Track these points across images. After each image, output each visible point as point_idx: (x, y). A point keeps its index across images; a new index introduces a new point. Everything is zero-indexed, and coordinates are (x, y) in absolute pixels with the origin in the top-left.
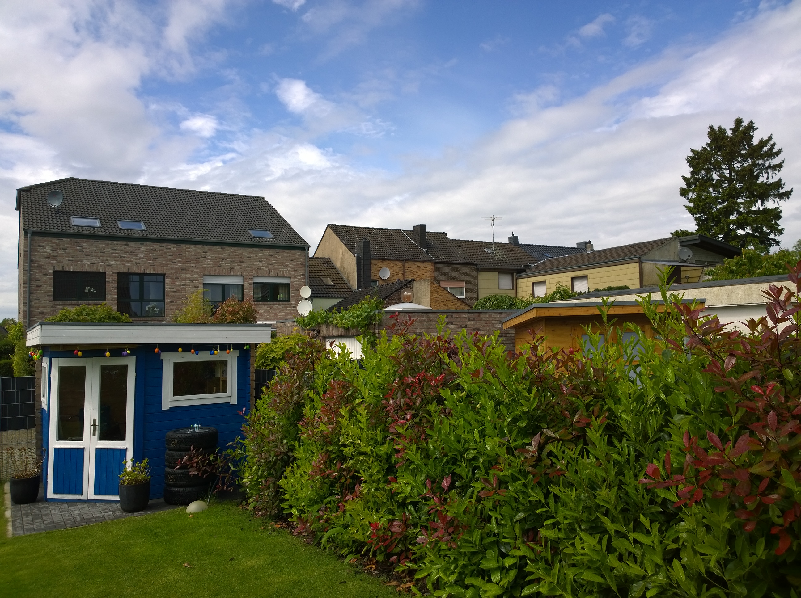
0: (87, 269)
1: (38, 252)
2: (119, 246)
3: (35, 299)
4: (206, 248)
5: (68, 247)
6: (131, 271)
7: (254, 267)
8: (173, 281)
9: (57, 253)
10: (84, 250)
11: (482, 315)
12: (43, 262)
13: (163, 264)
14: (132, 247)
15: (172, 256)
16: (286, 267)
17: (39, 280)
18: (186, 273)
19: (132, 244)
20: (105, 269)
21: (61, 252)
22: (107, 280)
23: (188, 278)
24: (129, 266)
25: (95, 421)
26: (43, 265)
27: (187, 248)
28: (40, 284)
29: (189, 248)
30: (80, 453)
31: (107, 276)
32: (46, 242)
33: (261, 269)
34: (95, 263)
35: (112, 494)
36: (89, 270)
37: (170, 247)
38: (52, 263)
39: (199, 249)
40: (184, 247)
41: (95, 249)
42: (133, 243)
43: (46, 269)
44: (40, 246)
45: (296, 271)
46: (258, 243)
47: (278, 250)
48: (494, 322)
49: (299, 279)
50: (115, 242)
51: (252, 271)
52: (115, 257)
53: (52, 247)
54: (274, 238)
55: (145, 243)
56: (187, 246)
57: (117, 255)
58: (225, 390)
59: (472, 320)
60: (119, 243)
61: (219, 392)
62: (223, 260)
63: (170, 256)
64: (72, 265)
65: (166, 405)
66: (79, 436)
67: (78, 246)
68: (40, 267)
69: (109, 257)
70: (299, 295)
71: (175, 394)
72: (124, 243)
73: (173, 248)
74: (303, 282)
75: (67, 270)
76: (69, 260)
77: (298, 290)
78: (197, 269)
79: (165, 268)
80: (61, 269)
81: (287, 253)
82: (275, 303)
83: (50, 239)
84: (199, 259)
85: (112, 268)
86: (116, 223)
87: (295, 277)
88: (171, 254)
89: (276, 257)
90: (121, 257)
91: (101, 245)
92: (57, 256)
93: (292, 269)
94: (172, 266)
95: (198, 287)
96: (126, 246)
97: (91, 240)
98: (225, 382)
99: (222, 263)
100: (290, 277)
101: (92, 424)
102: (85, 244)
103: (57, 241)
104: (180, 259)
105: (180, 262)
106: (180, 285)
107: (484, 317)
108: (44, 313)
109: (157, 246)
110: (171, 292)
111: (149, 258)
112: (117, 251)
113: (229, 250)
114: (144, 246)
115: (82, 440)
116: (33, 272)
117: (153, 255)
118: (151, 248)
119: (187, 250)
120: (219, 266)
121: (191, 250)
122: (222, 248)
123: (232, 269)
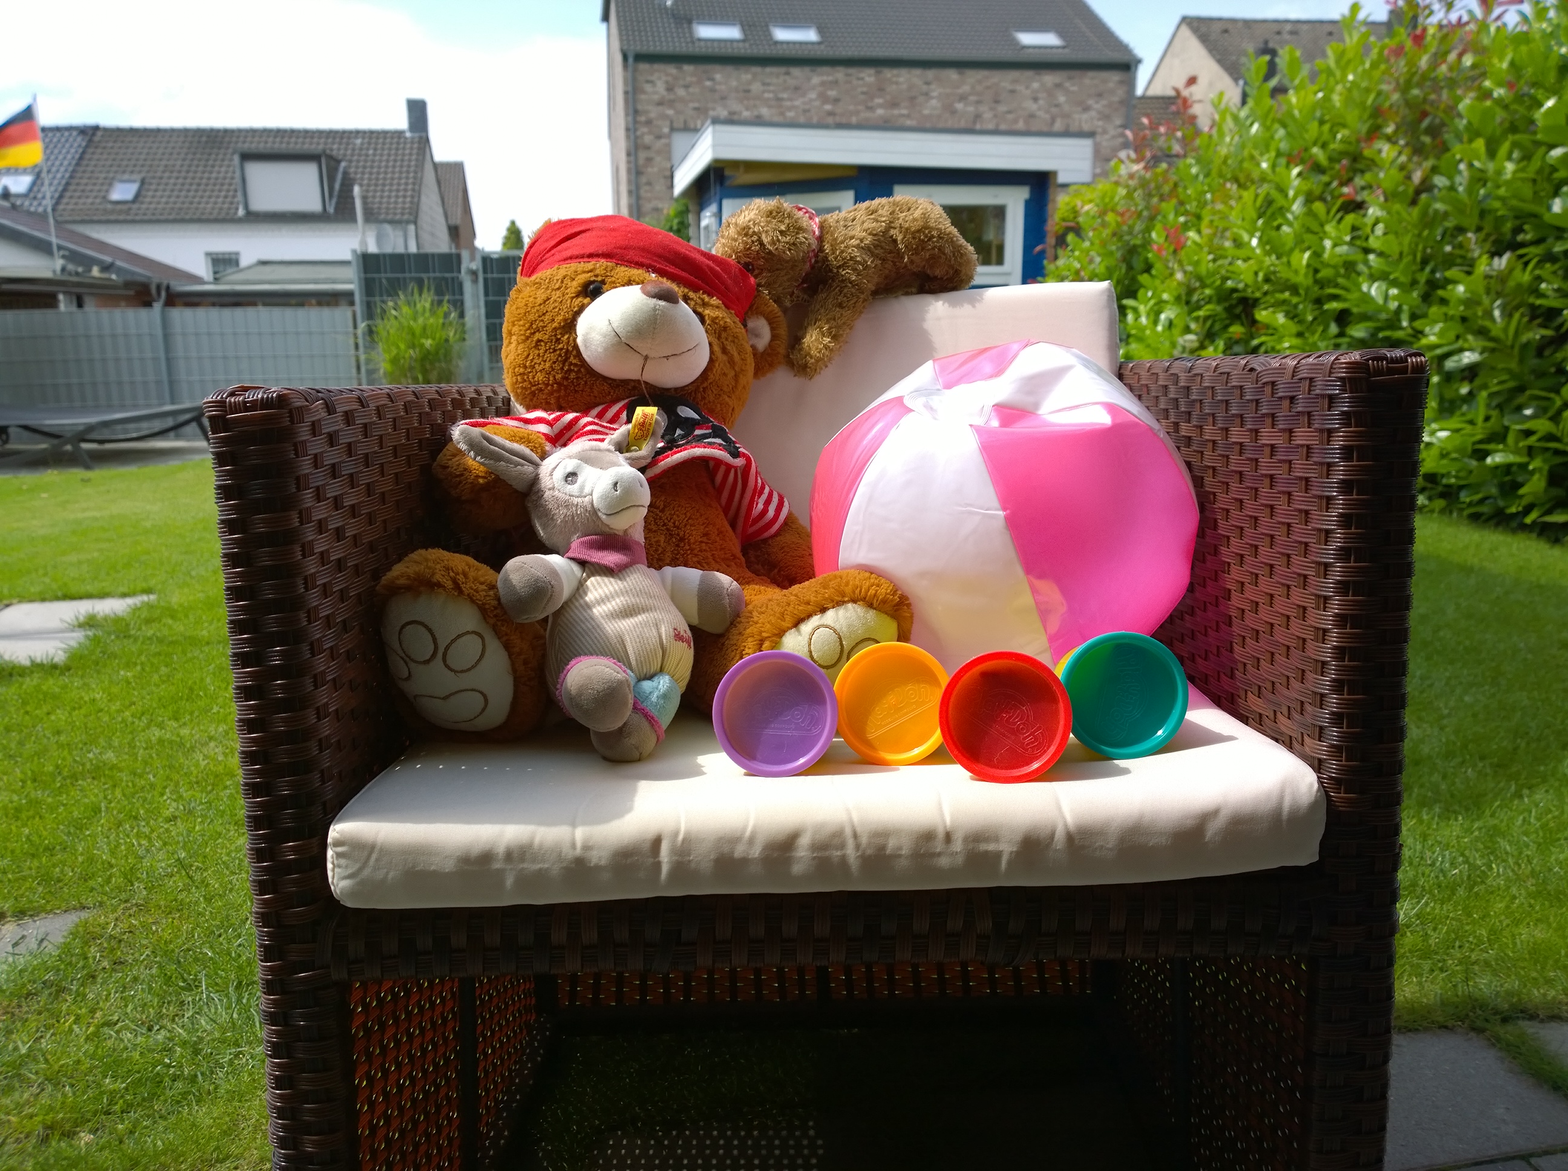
1: (646, 93)
2: (774, 76)
3: (645, 184)
4: (930, 74)
5: (692, 82)
7: (1022, 113)
9: (675, 94)
10: (717, 87)
12: (654, 112)
13: (851, 112)
14: (797, 78)
15: (866, 93)
16: (1087, 109)
17: (650, 148)
19: (796, 71)
21: (681, 92)
24: (792, 117)
26: (653, 119)
27: (894, 76)
28: (652, 155)
29: (898, 76)
32: (656, 75)
33: (1035, 116)
34: (735, 113)
37: (862, 75)
38: (668, 116)
39: (916, 76)
40: (888, 73)
41: (734, 83)
42: (799, 69)
43: (658, 126)
44: (648, 82)
45: (1106, 117)
46: (1031, 58)
47: (1072, 73)
49: (1114, 137)
50: (768, 70)
51: (1016, 121)
52: (768, 99)
53: (667, 82)
54: (1064, 47)
55: (818, 69)
56: (895, 71)
57: (771, 95)
58: (1000, 262)
60: (774, 70)
62: (962, 98)
63: (863, 93)
64: (698, 118)
67: (708, 80)
68: (649, 122)
69: (759, 99)
72: (783, 70)
73: (869, 76)
76: (696, 109)
78: (911, 120)
79: (853, 118)
80: (681, 126)
81: (1091, 79)
83: (662, 67)
84: (916, 97)
86: (768, 30)
87: (1105, 132)
88: (865, 89)
89: (1067, 88)
90: (778, 99)
91: (746, 76)
92: (674, 101)
93: (1099, 112)
94: (868, 115)
96: (787, 77)
97: (728, 68)
98: (1001, 249)
99: (959, 106)
102: (719, 74)
103: (674, 71)
104: (879, 101)
105: (880, 106)
109: (840, 73)
111: (826, 100)
112: (771, 88)
113: (974, 76)
114: (818, 75)
116: (638, 133)
117: (832, 93)
118: (830, 78)
119: (894, 79)
120: (954, 112)
121: (901, 79)
122: (960, 73)
123: (978, 117)
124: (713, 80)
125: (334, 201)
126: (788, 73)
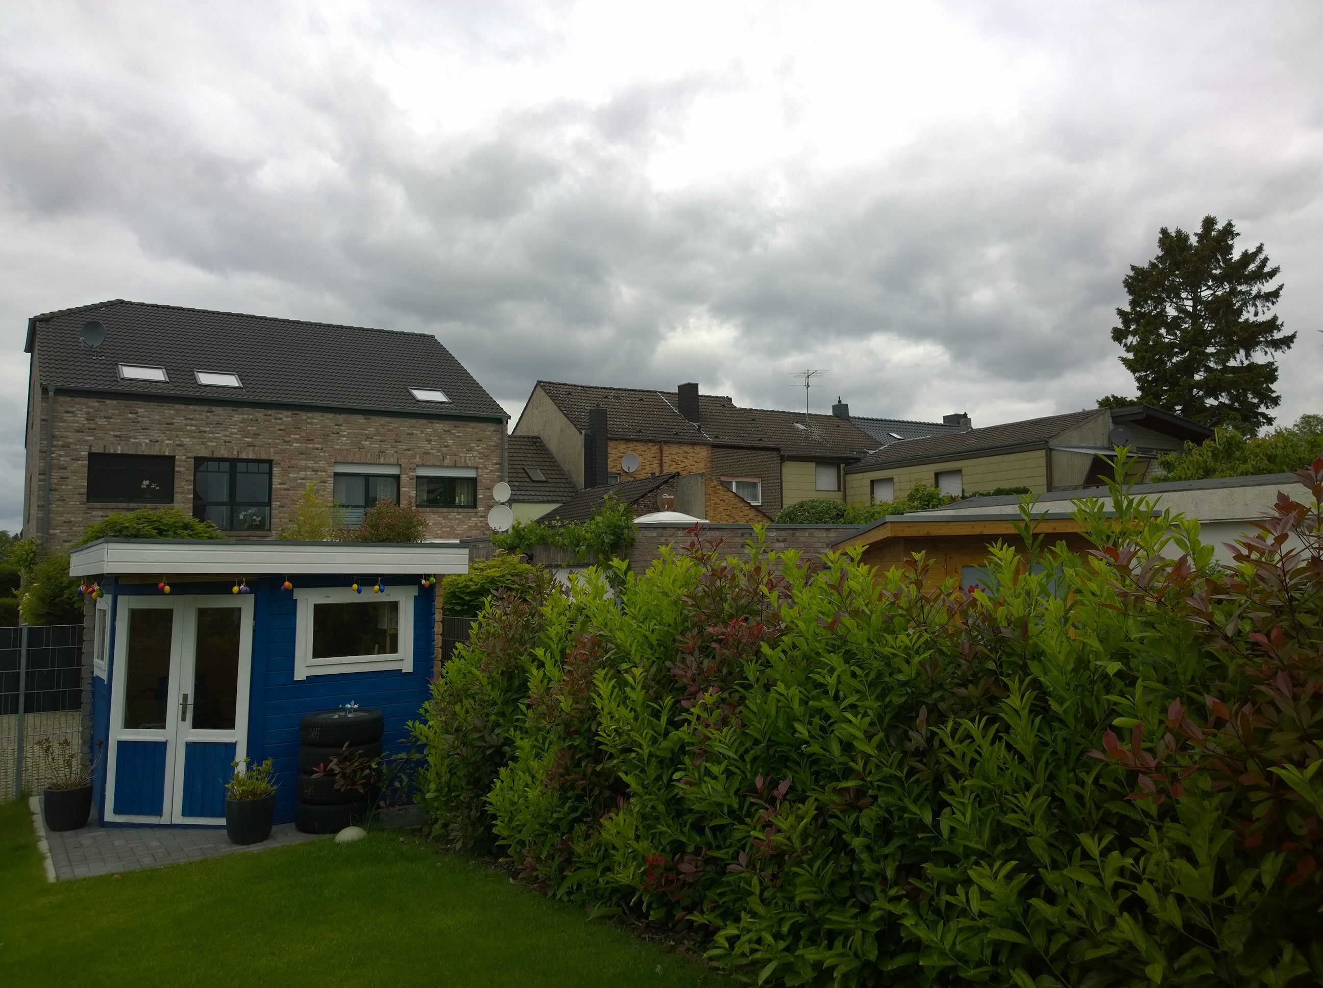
0: (144, 450)
1: (65, 421)
2: (198, 414)
3: (58, 500)
4: (341, 418)
5: (114, 414)
6: (217, 455)
7: (418, 450)
8: (285, 472)
9: (96, 423)
10: (140, 419)
11: (798, 533)
12: (72, 438)
13: (270, 444)
14: (219, 415)
15: (284, 430)
16: (470, 450)
17: (65, 469)
18: (306, 459)
19: (218, 410)
20: (174, 450)
21: (102, 422)
22: (176, 469)
23: (309, 467)
24: (213, 446)
25: (185, 697)
26: (71, 443)
27: (308, 418)
28: (67, 475)
29: (312, 418)
30: (160, 748)
31: (177, 463)
32: (77, 406)
33: (429, 454)
34: (157, 442)
35: (212, 815)
36: (147, 452)
37: (280, 416)
38: (87, 441)
39: (328, 419)
40: (303, 415)
41: (158, 417)
42: (221, 409)
43: (76, 450)
44: (67, 412)
45: (486, 457)
46: (425, 411)
47: (458, 423)
48: (817, 545)
49: (491, 471)
50: (191, 407)
51: (414, 456)
52: (191, 431)
53: (88, 413)
54: (450, 403)
55: (240, 410)
56: (309, 415)
57: (193, 428)
58: (394, 650)
59: (782, 542)
60: (197, 408)
61: (385, 653)
62: (368, 437)
63: (280, 430)
64: (119, 444)
65: (301, 673)
66: (159, 721)
67: (131, 413)
68: (66, 446)
69: (181, 431)
70: (491, 497)
71: (316, 655)
72: (206, 408)
73: (287, 417)
74: (498, 476)
75: (112, 451)
76: (115, 436)
77: (490, 489)
78: (324, 452)
79: (272, 450)
80: (101, 450)
81: (472, 429)
82: (451, 509)
83: (84, 400)
84: (328, 435)
85: (185, 449)
86: (194, 375)
87: (485, 468)
88: (283, 427)
89: (454, 434)
90: (200, 432)
91: (169, 411)
92: (95, 429)
93: (480, 453)
94: (285, 447)
95: (325, 482)
96: (209, 414)
97: (152, 404)
98: (395, 638)
99: (366, 443)
100: (477, 468)
101: (181, 701)
102: (142, 410)
103: (96, 404)
104: (297, 436)
105: (297, 441)
106: (295, 479)
107: (802, 536)
108: (70, 522)
109: (260, 414)
110: (280, 489)
111: (247, 434)
112: (193, 422)
113: (376, 423)
114: (239, 414)
115: (164, 728)
116: (54, 455)
117: (252, 429)
118: (251, 417)
119: (308, 420)
120: (362, 448)
121: (315, 421)
122: (365, 419)
123: (382, 452)
124: (137, 413)
126: (210, 411)
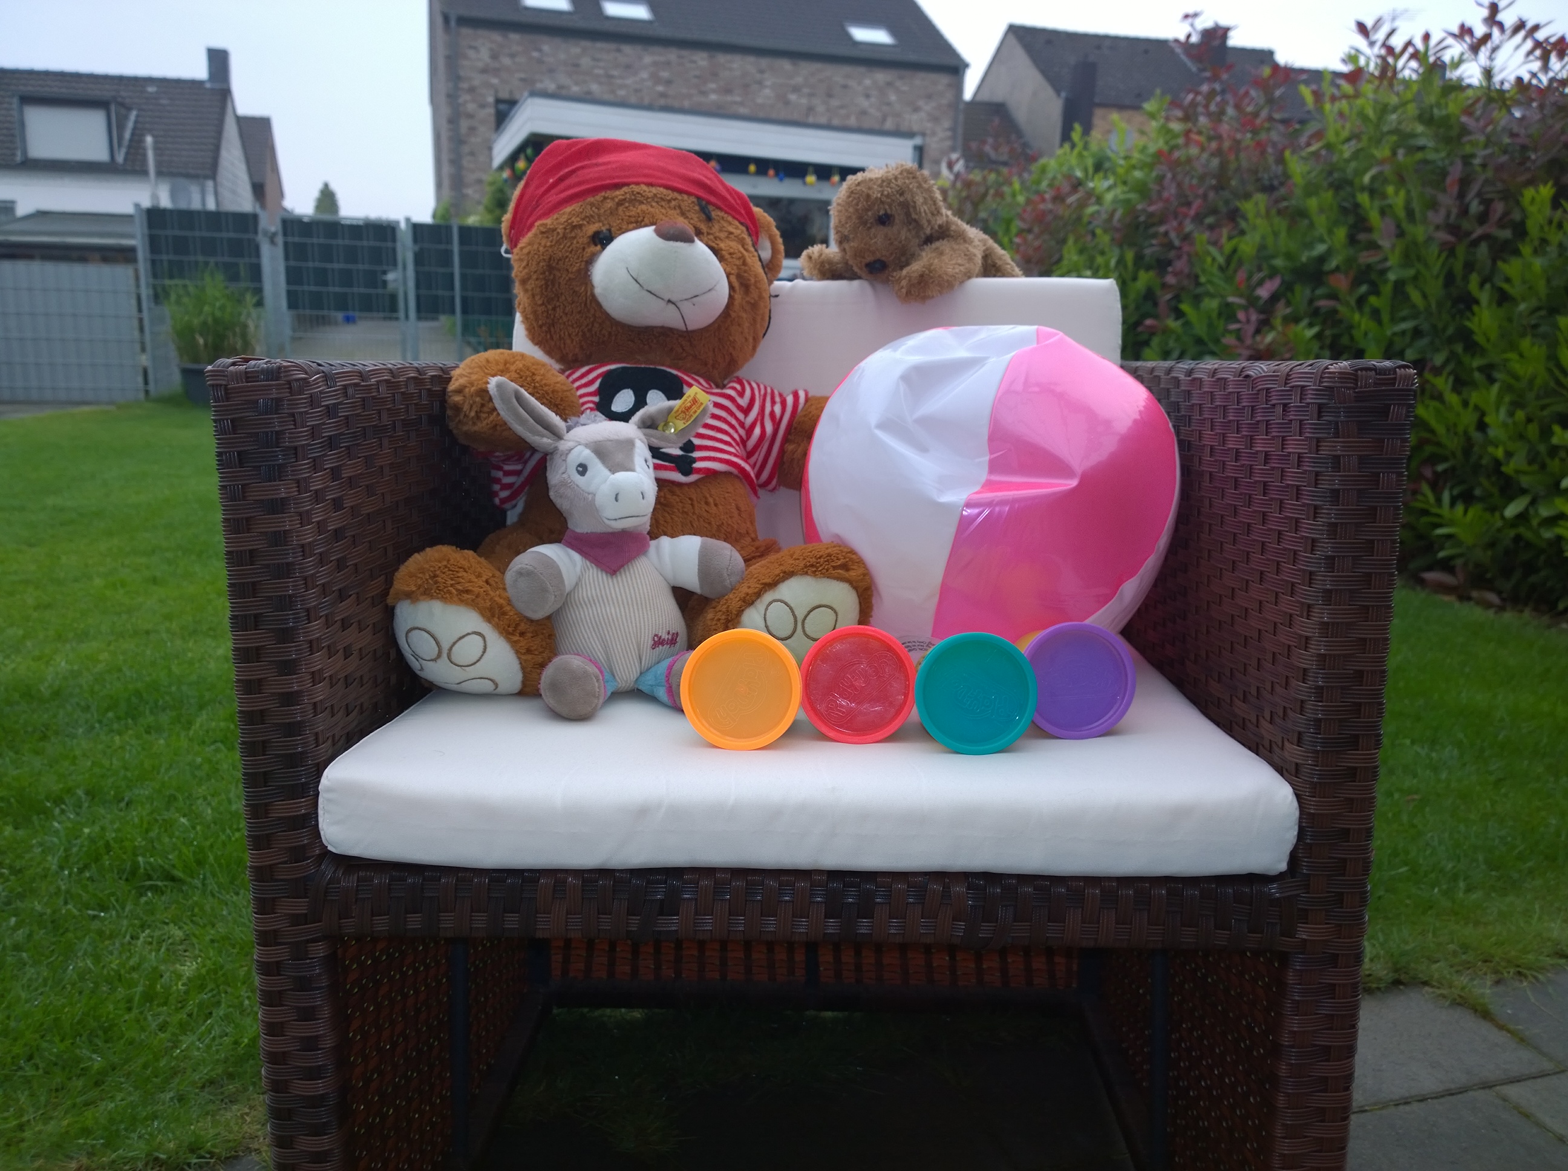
1: (469, 59)
2: (605, 51)
3: (468, 154)
4: (764, 62)
5: (518, 52)
7: (853, 108)
9: (500, 62)
10: (545, 58)
12: (477, 80)
13: (683, 94)
14: (628, 56)
15: (699, 77)
16: (917, 109)
17: (472, 117)
19: (628, 49)
21: (506, 61)
26: (477, 87)
27: (727, 61)
28: (475, 124)
29: (731, 62)
32: (481, 40)
33: (866, 113)
34: (564, 88)
37: (695, 58)
38: (492, 85)
39: (750, 63)
40: (722, 58)
41: (562, 56)
42: (631, 47)
43: (482, 95)
44: (471, 47)
45: (935, 119)
46: (863, 55)
47: (903, 73)
49: (941, 139)
50: (599, 45)
51: (848, 116)
52: (598, 75)
53: (492, 49)
54: (896, 46)
55: (650, 49)
56: (729, 57)
57: (601, 72)
60: (604, 46)
62: (796, 89)
63: (696, 77)
64: (524, 89)
67: (535, 50)
68: (472, 90)
69: (588, 74)
72: (612, 46)
73: (703, 59)
74: (949, 146)
76: (522, 80)
77: (938, 162)
80: (507, 96)
81: (922, 81)
83: (487, 33)
84: (749, 85)
86: (599, 4)
87: (934, 134)
88: (698, 73)
89: (898, 87)
90: (608, 76)
91: (575, 49)
92: (499, 70)
93: (928, 114)
94: (700, 99)
96: (617, 54)
97: (556, 40)
99: (793, 97)
100: (923, 135)
102: (547, 46)
103: (500, 39)
104: (713, 86)
105: (714, 91)
108: (481, 181)
109: (672, 55)
111: (658, 81)
112: (602, 64)
113: (807, 68)
114: (650, 55)
116: (461, 100)
117: (665, 74)
118: (662, 59)
119: (727, 65)
120: (787, 103)
121: (735, 66)
122: (792, 64)
123: (810, 109)
124: (540, 50)
125: (123, 151)
126: (619, 50)
